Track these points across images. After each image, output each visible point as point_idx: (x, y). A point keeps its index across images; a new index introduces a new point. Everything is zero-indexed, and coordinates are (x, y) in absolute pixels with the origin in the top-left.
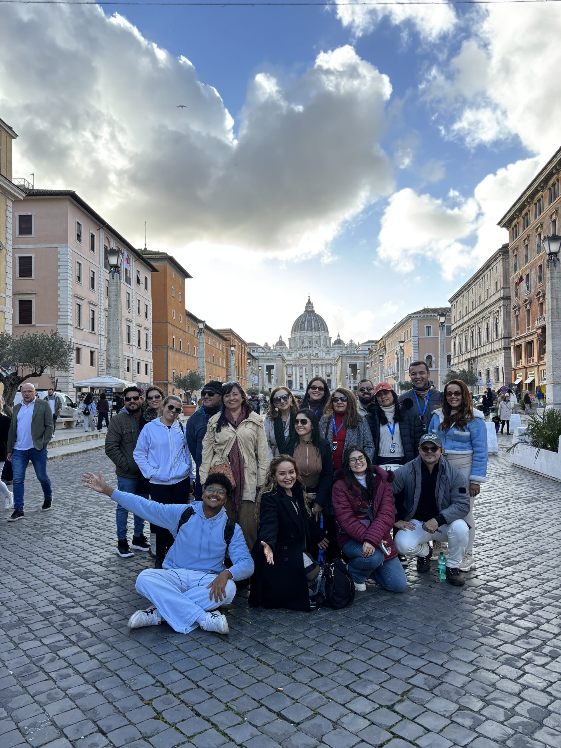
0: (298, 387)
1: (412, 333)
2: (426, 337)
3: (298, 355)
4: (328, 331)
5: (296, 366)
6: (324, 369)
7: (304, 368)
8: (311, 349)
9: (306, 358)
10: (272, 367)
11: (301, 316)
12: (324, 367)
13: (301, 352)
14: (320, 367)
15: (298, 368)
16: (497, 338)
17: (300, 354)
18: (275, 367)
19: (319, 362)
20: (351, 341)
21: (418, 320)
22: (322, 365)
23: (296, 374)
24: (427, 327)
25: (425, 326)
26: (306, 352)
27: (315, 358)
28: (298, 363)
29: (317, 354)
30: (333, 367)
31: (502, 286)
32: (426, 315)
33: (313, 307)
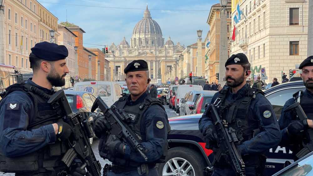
2: (196, 57)
4: (161, 34)
6: (157, 64)
8: (148, 48)
13: (140, 51)
14: (154, 63)
18: (121, 67)
19: (154, 59)
21: (193, 49)
22: (156, 61)
25: (196, 52)
27: (151, 56)
29: (152, 53)
32: (196, 46)
33: (150, 14)
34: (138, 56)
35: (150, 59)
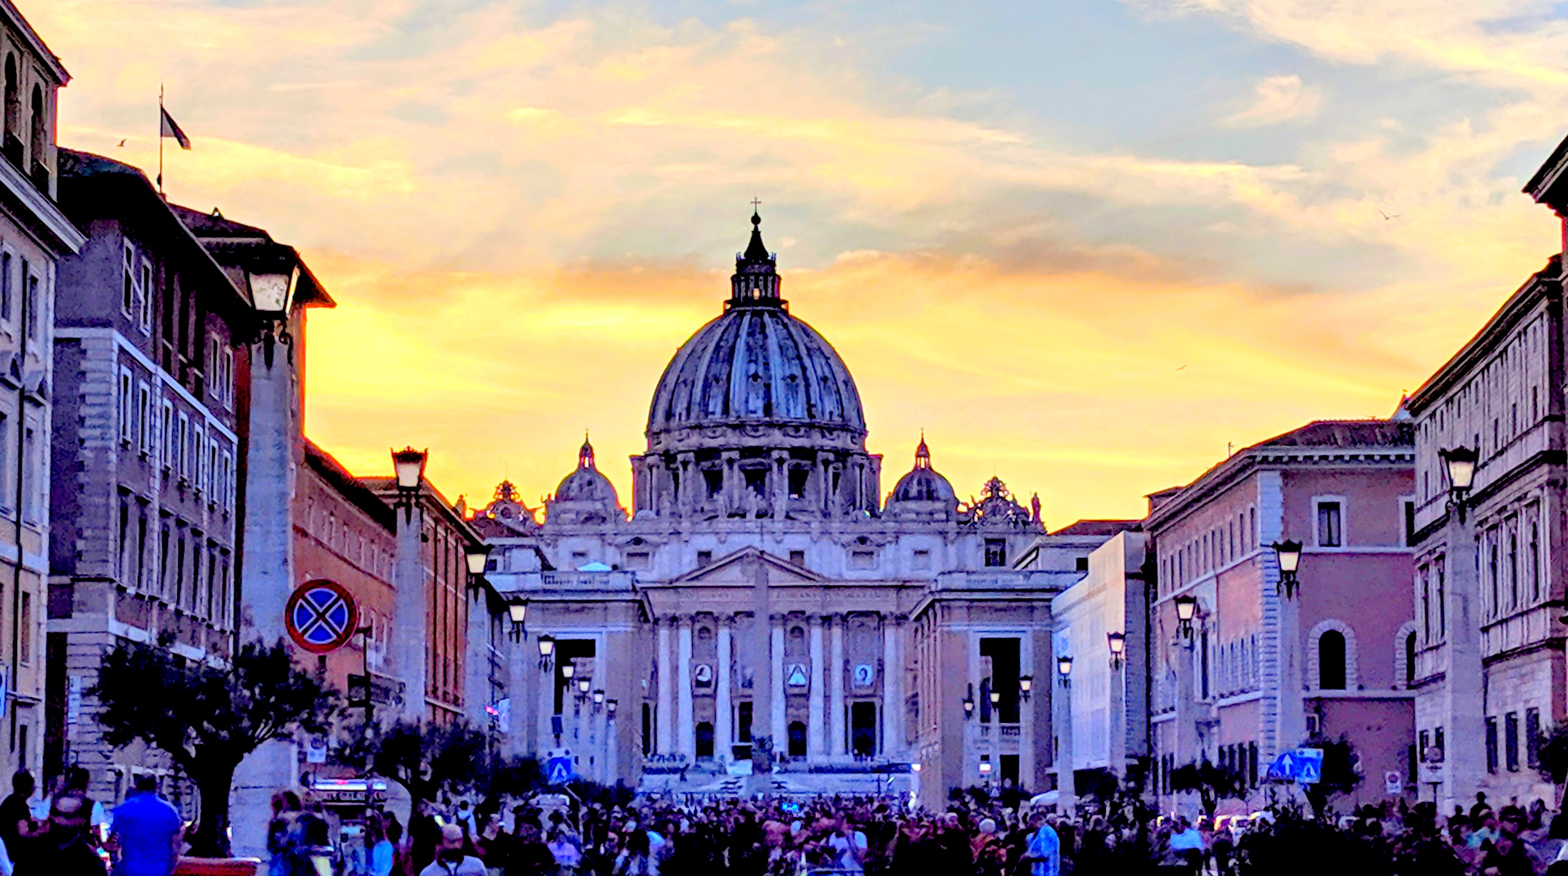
0: (687, 746)
1: (1259, 528)
2: (1318, 549)
3: (689, 562)
4: (860, 423)
5: (674, 623)
7: (724, 634)
8: (765, 523)
9: (733, 575)
10: (587, 648)
11: (710, 328)
12: (837, 631)
13: (705, 542)
14: (816, 633)
15: (685, 634)
16: (1535, 600)
17: (705, 555)
18: (600, 648)
19: (812, 603)
20: (995, 486)
21: (1285, 475)
22: (827, 621)
23: (675, 670)
24: (1323, 507)
25: (1316, 500)
26: (738, 542)
27: (789, 579)
28: (690, 603)
29: (797, 555)
30: (890, 633)
31: (1547, 413)
32: (1316, 453)
33: (777, 279)
34: (692, 579)
35: (784, 604)
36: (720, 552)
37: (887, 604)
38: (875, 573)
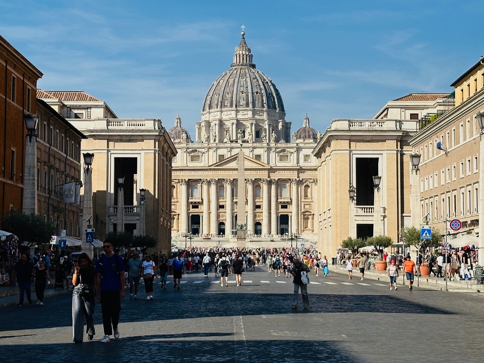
0: (215, 231)
3: (216, 159)
4: (283, 110)
5: (209, 183)
6: (274, 192)
7: (229, 188)
9: (233, 164)
12: (273, 187)
13: (223, 152)
14: (265, 187)
15: (213, 188)
17: (221, 157)
19: (264, 175)
22: (270, 183)
23: (209, 202)
26: (235, 151)
27: (255, 166)
28: (216, 176)
29: (258, 157)
30: (295, 187)
33: (251, 56)
34: (216, 166)
35: (253, 175)
36: (227, 155)
37: (293, 175)
38: (289, 163)
